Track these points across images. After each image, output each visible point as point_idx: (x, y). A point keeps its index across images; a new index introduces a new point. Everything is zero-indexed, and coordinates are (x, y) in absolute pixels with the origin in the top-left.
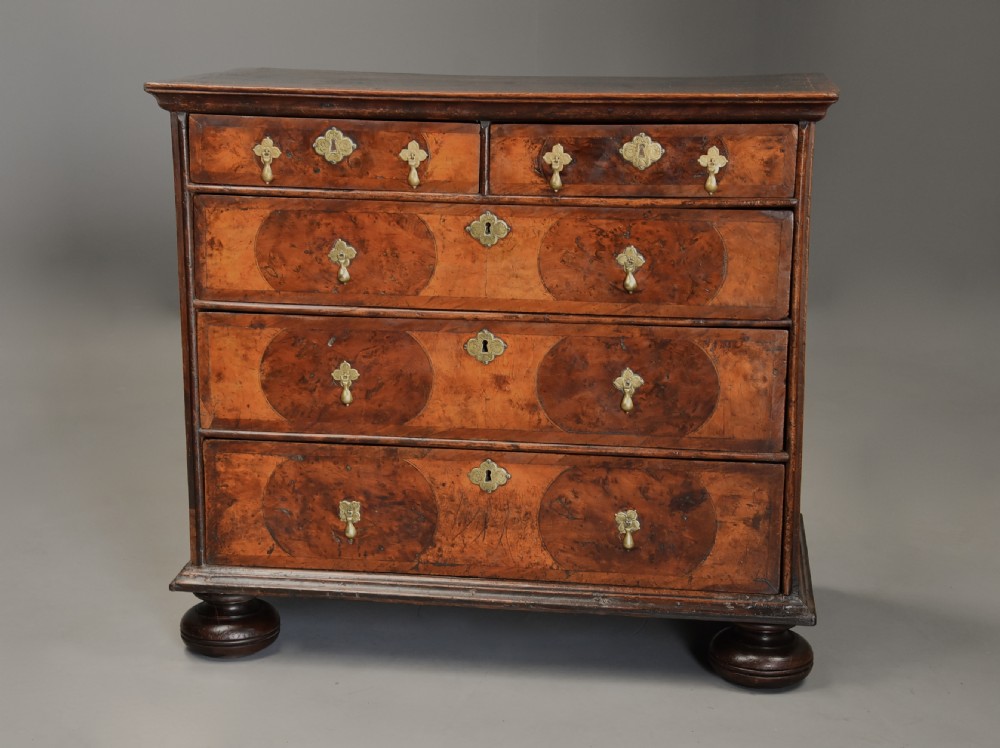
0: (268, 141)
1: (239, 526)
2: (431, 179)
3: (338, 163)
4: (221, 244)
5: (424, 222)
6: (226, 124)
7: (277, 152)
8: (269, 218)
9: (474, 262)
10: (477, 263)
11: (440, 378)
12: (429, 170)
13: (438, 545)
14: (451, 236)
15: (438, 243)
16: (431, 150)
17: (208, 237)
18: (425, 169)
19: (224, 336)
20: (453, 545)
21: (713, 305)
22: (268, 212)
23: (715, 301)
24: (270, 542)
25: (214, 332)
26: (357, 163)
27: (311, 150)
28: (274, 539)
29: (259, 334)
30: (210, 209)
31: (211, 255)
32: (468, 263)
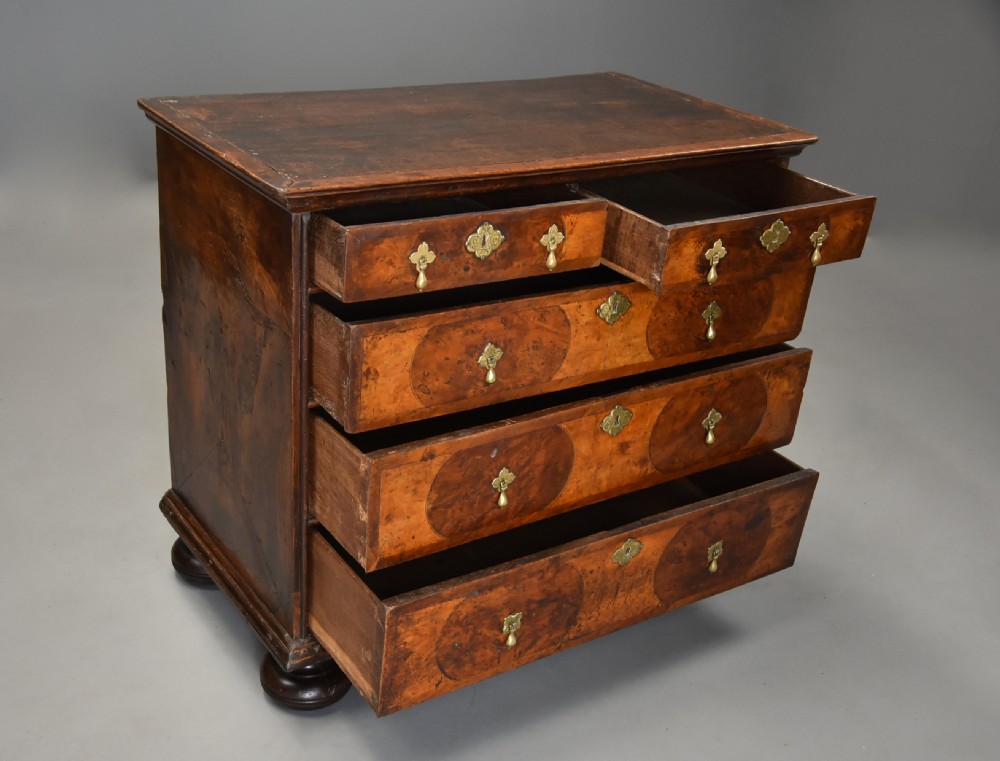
0: (424, 246)
1: (413, 673)
2: (564, 259)
3: (487, 258)
4: (376, 373)
5: (563, 312)
6: (385, 234)
7: (431, 257)
8: (427, 336)
9: (598, 339)
10: (601, 340)
11: (579, 458)
12: (563, 251)
13: (579, 622)
14: (585, 319)
15: (573, 328)
16: (567, 231)
17: (364, 368)
18: (561, 250)
19: (396, 476)
20: (590, 619)
21: (759, 339)
22: (425, 331)
23: (760, 335)
24: (440, 676)
25: (387, 476)
26: (503, 255)
27: (463, 249)
28: (443, 672)
29: (429, 465)
30: (369, 339)
31: (366, 386)
32: (594, 341)
